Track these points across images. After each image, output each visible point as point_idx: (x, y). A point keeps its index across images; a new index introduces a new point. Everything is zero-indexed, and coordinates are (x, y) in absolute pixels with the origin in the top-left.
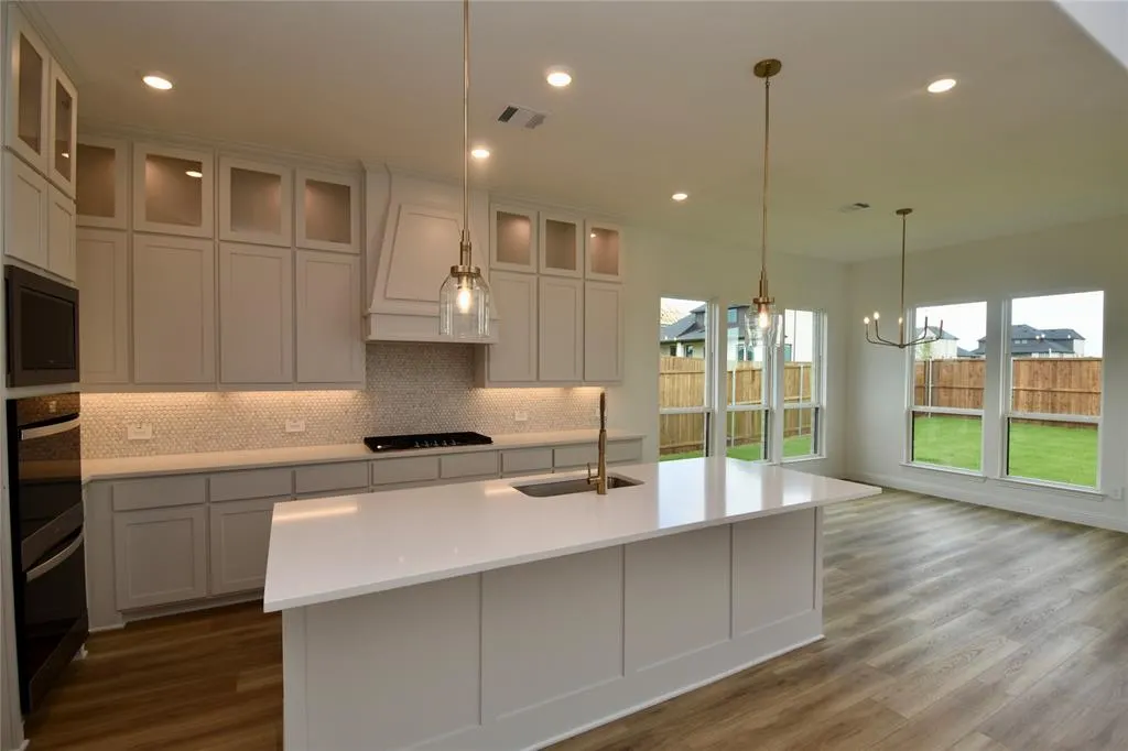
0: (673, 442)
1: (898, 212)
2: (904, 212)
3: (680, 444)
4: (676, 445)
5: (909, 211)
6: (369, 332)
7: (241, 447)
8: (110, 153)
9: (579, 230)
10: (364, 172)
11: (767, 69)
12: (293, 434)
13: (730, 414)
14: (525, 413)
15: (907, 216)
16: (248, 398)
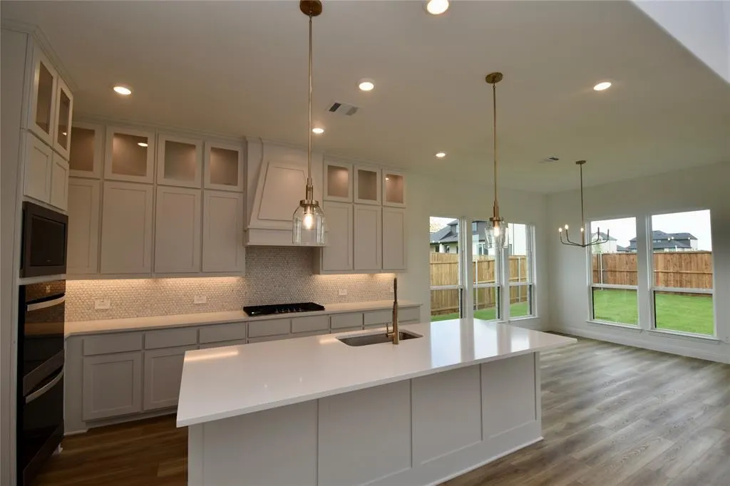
0: (439, 307)
1: (578, 163)
2: (581, 163)
4: (441, 309)
5: (584, 162)
6: (248, 240)
8: (92, 132)
9: (378, 176)
10: (246, 143)
11: (494, 78)
12: (199, 305)
13: (475, 289)
14: (345, 290)
15: (583, 165)
16: (171, 282)
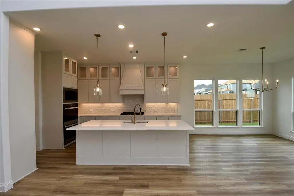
0: (227, 120)
1: (261, 49)
2: (262, 48)
3: (230, 121)
4: (228, 121)
5: (264, 48)
6: (119, 93)
7: (105, 113)
8: (86, 68)
9: (166, 68)
10: (120, 64)
11: (164, 34)
12: (112, 111)
13: (219, 111)
14: (156, 109)
15: (263, 49)
16: (106, 105)
